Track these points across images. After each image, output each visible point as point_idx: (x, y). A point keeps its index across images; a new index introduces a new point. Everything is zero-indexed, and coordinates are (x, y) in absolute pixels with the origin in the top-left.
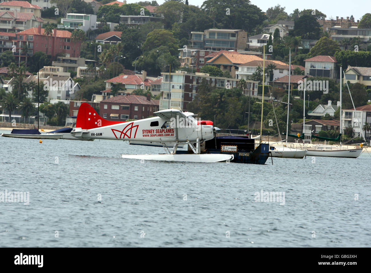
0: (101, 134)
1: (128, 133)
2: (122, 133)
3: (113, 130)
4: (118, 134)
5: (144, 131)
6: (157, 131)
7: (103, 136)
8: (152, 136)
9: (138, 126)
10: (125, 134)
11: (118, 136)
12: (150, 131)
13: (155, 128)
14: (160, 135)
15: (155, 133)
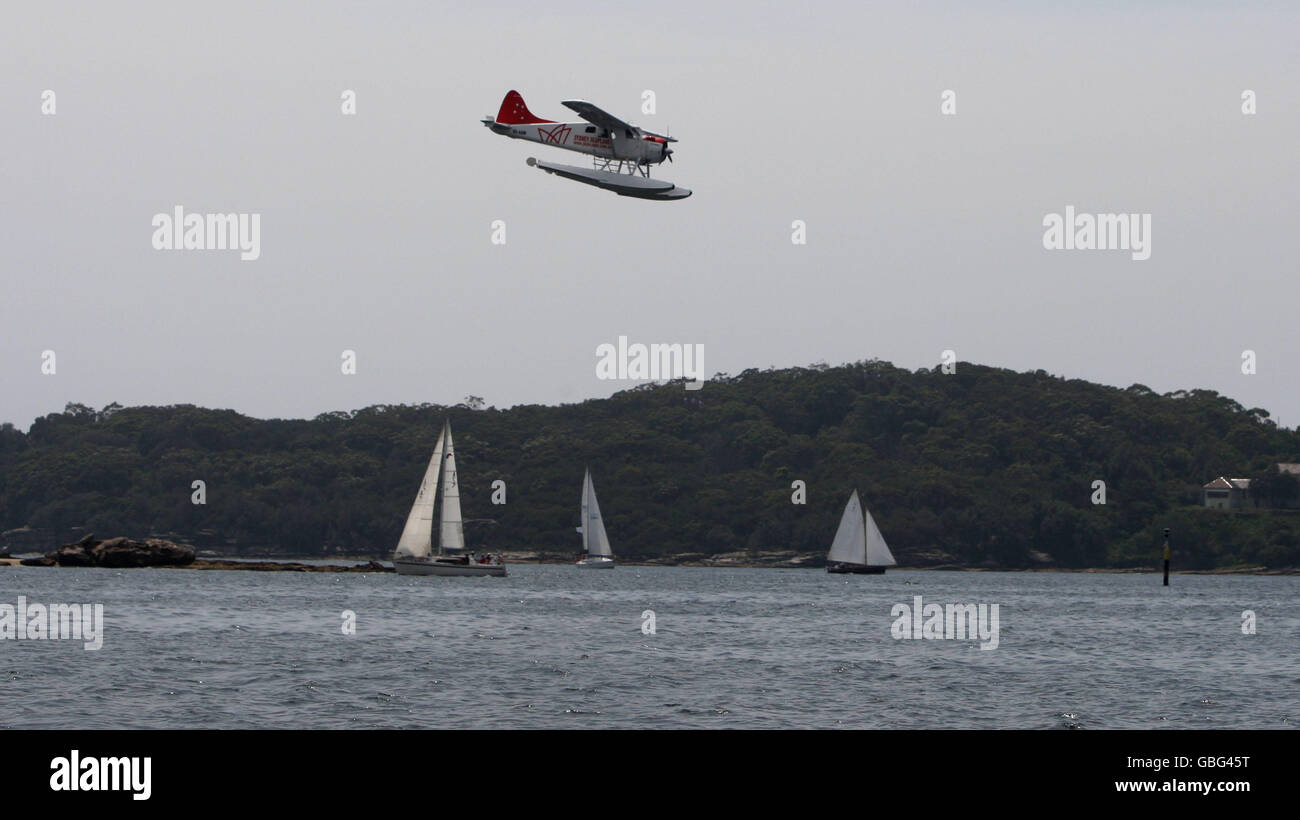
0: (525, 133)
1: (557, 137)
2: (550, 135)
3: (539, 130)
4: (545, 136)
5: (576, 137)
6: (592, 140)
7: (527, 135)
8: (585, 144)
9: (570, 129)
10: (553, 137)
11: (545, 139)
12: (583, 138)
13: (590, 135)
14: (594, 146)
15: (589, 142)
